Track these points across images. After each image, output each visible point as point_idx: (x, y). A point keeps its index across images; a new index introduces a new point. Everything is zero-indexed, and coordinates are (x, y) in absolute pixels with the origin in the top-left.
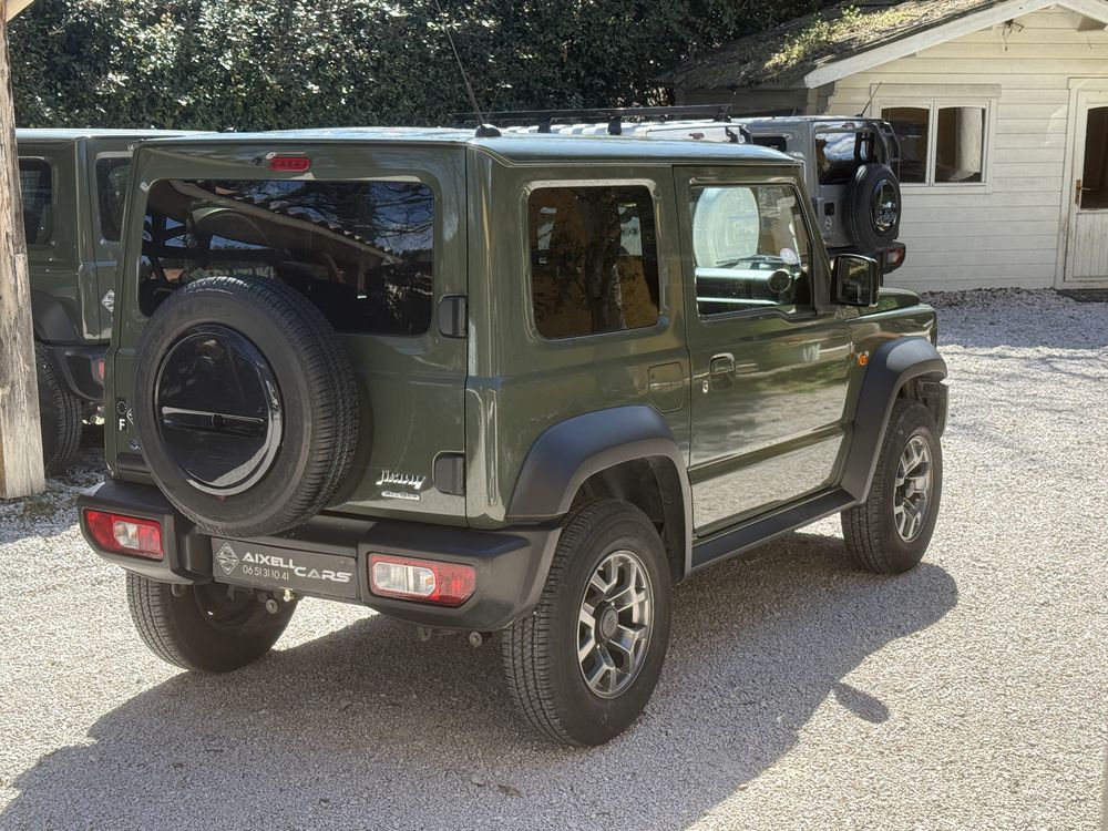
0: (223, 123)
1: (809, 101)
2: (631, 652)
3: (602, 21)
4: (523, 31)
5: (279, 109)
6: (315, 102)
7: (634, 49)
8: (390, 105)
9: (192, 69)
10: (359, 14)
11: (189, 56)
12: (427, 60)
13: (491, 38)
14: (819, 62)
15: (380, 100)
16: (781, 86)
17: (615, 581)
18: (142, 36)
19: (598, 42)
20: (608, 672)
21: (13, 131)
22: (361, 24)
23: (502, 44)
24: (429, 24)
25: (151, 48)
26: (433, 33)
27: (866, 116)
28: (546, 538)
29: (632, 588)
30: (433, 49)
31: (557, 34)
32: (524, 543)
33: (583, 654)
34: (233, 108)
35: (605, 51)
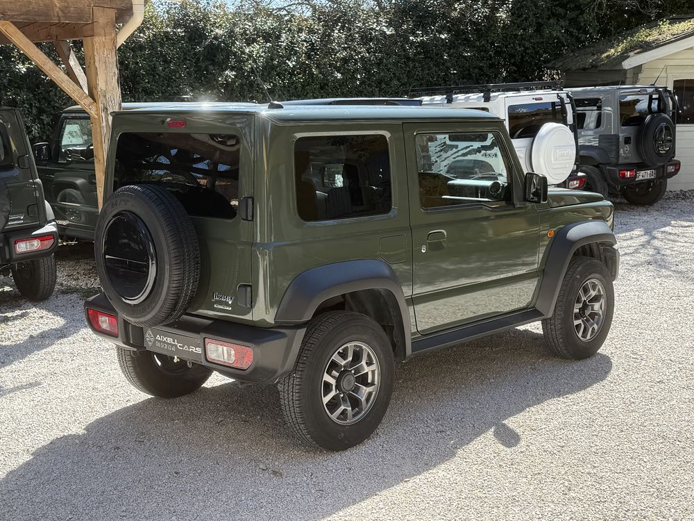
0: (290, 96)
1: (628, 76)
2: (363, 399)
3: (514, 33)
4: (467, 39)
5: (322, 88)
6: (342, 83)
7: (534, 48)
8: (386, 84)
9: (273, 68)
10: (371, 34)
11: (272, 60)
12: (408, 59)
13: (448, 44)
14: (631, 54)
15: (380, 82)
16: (608, 68)
17: (350, 359)
18: (247, 51)
19: (512, 45)
20: (345, 410)
21: (120, 105)
22: (371, 40)
23: (454, 47)
24: (411, 38)
25: (250, 56)
26: (413, 43)
27: (656, 85)
28: (296, 333)
29: (364, 363)
30: (411, 52)
31: (488, 41)
32: (284, 335)
33: (326, 400)
34: (296, 88)
35: (516, 50)
